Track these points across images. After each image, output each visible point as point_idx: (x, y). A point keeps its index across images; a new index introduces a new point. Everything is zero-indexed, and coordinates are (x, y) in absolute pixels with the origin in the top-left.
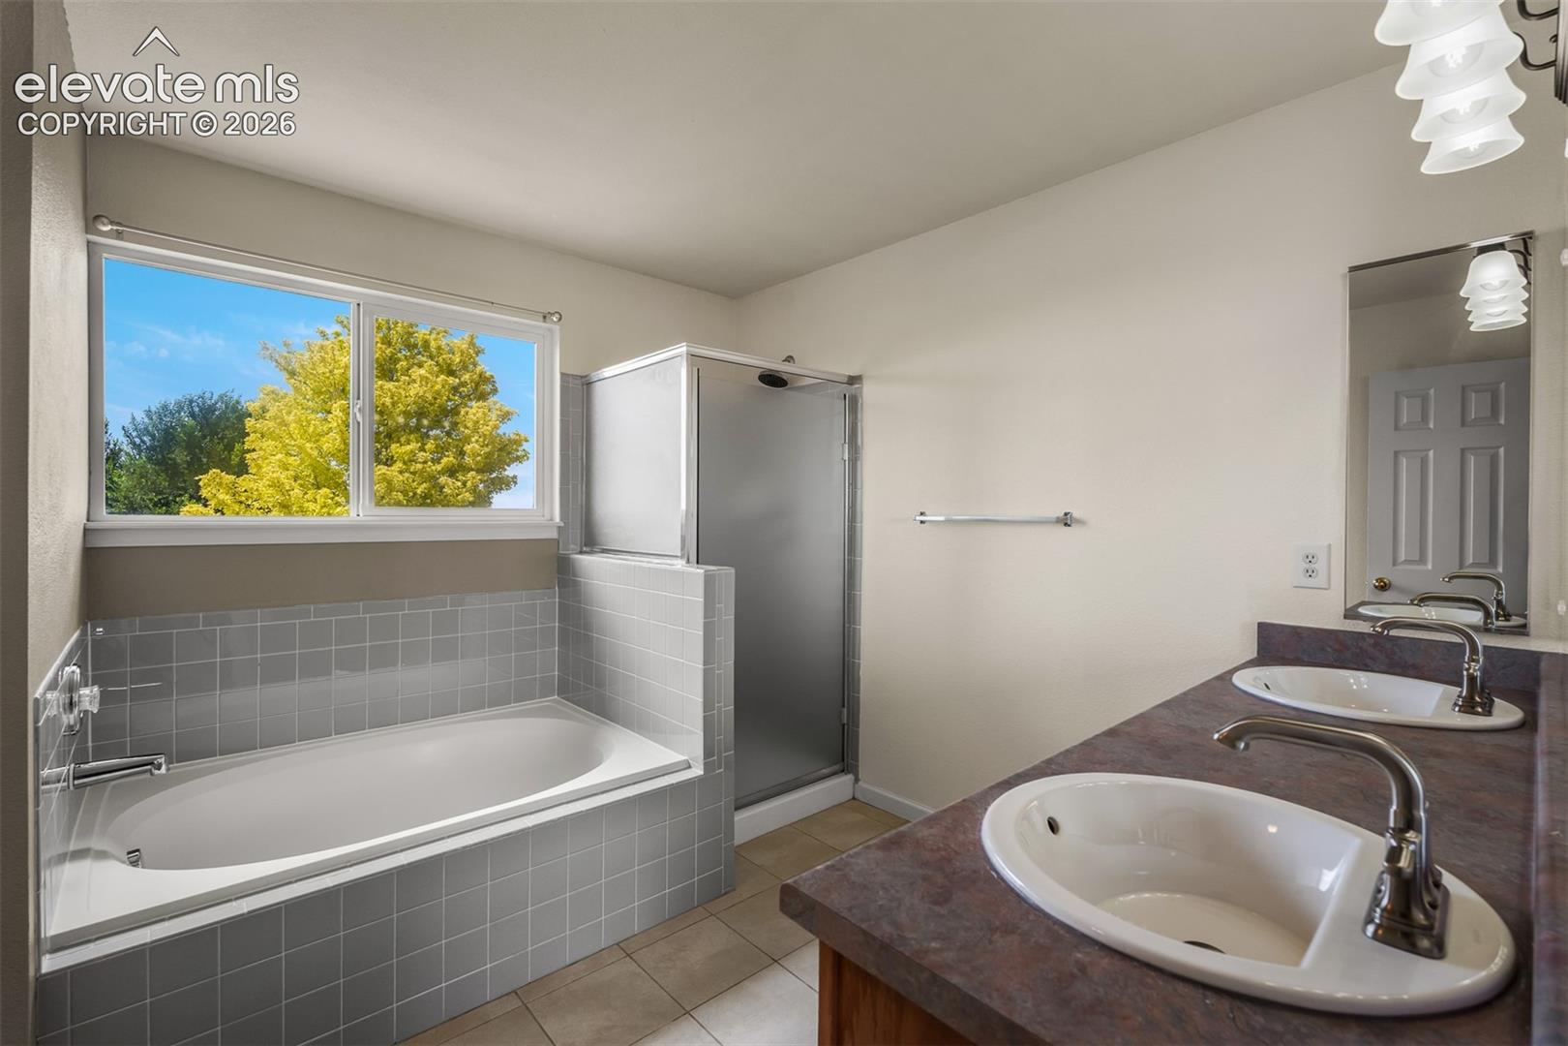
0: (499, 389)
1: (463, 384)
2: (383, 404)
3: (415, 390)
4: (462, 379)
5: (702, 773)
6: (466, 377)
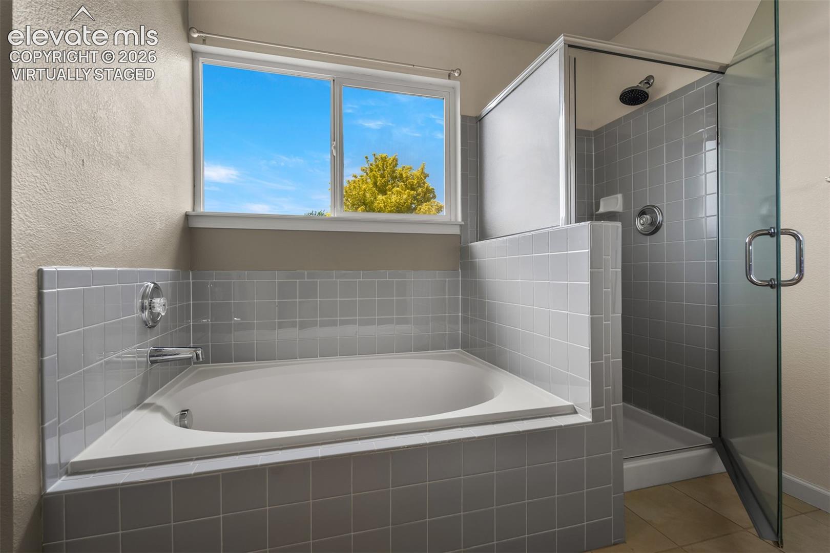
0: (437, 196)
1: (418, 195)
2: (380, 207)
3: (394, 198)
4: (418, 192)
5: (590, 420)
6: (420, 190)
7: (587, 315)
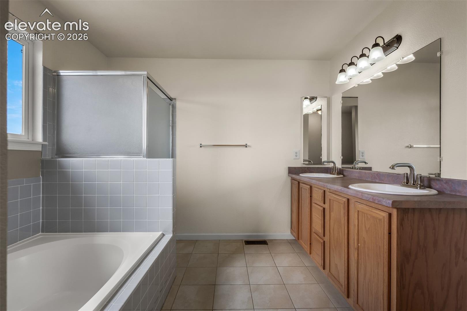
7: (171, 195)
